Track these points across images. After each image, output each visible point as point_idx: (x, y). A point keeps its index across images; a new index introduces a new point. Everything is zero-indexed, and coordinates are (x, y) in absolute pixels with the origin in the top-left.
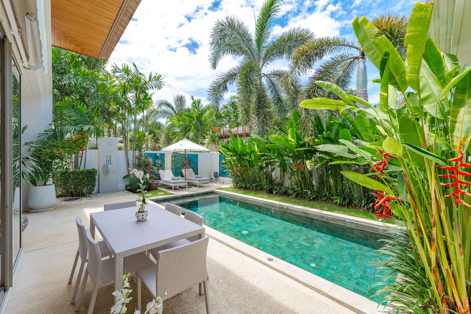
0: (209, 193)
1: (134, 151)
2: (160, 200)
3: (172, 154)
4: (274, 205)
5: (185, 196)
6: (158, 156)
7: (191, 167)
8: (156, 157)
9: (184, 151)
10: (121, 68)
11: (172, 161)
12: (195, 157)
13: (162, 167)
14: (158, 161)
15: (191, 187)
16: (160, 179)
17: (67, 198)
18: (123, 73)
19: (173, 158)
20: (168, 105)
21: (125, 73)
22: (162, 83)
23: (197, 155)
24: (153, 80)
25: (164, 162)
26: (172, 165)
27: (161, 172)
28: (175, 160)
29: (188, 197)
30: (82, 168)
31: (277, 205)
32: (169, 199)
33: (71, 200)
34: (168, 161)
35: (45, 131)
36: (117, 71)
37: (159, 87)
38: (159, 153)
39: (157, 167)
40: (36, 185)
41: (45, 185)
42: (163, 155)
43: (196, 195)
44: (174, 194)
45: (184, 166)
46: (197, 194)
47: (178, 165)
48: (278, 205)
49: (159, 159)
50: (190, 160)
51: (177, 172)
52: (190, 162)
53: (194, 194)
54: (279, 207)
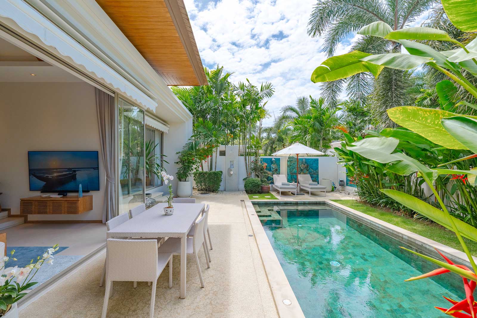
0: (319, 203)
1: (250, 157)
2: (262, 203)
3: (288, 158)
4: (400, 235)
5: (288, 203)
6: (273, 161)
7: (310, 173)
8: (271, 162)
9: (296, 155)
10: (238, 86)
11: (288, 166)
12: (314, 161)
13: (277, 171)
14: (273, 166)
15: (304, 195)
16: (273, 183)
17: (203, 192)
18: (239, 90)
19: (289, 163)
20: (292, 109)
21: (241, 89)
22: (272, 90)
23: (317, 160)
24: (264, 89)
25: (280, 167)
26: (287, 170)
27: (275, 176)
28: (290, 165)
29: (292, 204)
30: (213, 170)
31: (404, 237)
32: (271, 203)
33: (206, 193)
34: (284, 166)
35: (186, 144)
36: (235, 89)
37: (269, 94)
38: (274, 158)
39: (272, 171)
40: (181, 181)
41: (185, 181)
42: (278, 160)
43: (301, 203)
44: (278, 199)
45: (301, 171)
46: (303, 202)
47: (294, 170)
48: (407, 238)
49: (274, 164)
50: (308, 165)
51: (292, 178)
52: (308, 167)
53: (299, 202)
54: (408, 240)
